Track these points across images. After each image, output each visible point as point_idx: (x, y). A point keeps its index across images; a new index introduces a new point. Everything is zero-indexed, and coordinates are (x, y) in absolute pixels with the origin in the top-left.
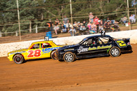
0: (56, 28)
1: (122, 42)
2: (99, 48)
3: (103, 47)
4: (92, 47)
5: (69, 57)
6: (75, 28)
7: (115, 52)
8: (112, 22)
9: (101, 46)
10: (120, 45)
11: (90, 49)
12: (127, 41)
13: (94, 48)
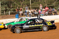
0: (21, 12)
1: (50, 23)
2: (35, 25)
3: (38, 25)
4: (31, 25)
5: (18, 30)
6: (32, 12)
7: (45, 28)
8: (53, 10)
9: (37, 24)
10: (48, 24)
11: (30, 26)
12: (52, 22)
13: (33, 26)
